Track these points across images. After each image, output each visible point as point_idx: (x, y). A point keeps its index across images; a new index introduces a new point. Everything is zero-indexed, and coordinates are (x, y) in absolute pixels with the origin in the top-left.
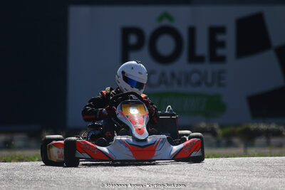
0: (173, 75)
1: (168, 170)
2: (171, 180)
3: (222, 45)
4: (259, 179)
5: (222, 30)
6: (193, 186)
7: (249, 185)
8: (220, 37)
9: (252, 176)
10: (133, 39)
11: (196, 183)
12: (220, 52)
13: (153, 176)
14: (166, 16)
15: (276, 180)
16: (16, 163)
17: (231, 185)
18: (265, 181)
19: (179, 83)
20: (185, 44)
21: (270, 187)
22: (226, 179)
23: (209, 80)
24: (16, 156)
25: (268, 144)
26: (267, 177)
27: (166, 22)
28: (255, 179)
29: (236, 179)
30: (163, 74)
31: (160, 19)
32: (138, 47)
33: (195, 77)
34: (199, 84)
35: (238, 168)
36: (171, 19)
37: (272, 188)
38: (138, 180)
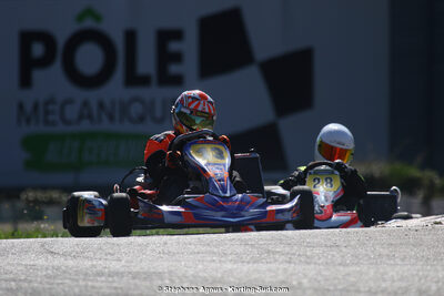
0: (101, 105)
1: (95, 254)
2: (99, 268)
3: (178, 58)
4: (235, 266)
5: (177, 35)
6: (134, 278)
7: (219, 275)
8: (174, 46)
9: (225, 262)
10: (38, 50)
11: (138, 273)
12: (174, 69)
13: (71, 263)
14: (89, 13)
15: (263, 267)
17: (193, 275)
18: (246, 267)
19: (111, 118)
20: (119, 56)
21: (253, 277)
22: (185, 265)
23: (158, 113)
26: (248, 263)
27: (89, 23)
28: (229, 266)
29: (200, 266)
30: (86, 104)
31: (80, 18)
32: (46, 61)
33: (136, 109)
35: (203, 249)
36: (97, 18)
38: (47, 269)
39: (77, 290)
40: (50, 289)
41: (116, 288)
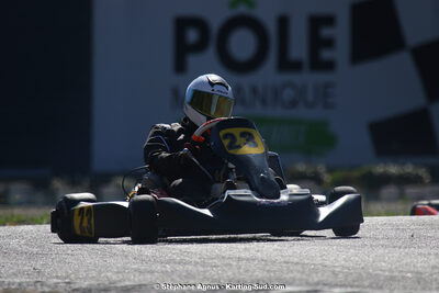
0: (254, 90)
3: (329, 43)
4: (387, 251)
5: (329, 20)
7: (371, 260)
8: (326, 32)
9: (376, 246)
10: (192, 36)
12: (326, 54)
16: (13, 228)
17: (345, 260)
18: (396, 254)
19: (264, 102)
20: (271, 42)
21: (404, 262)
22: (337, 250)
23: (310, 97)
24: (13, 216)
25: (401, 197)
26: (400, 247)
27: (242, 9)
28: (381, 251)
29: (352, 251)
30: (239, 89)
31: (233, 5)
32: (200, 47)
33: (288, 94)
34: (293, 104)
37: (406, 264)
39: (230, 273)
40: (205, 272)
41: (268, 271)
